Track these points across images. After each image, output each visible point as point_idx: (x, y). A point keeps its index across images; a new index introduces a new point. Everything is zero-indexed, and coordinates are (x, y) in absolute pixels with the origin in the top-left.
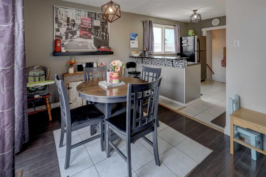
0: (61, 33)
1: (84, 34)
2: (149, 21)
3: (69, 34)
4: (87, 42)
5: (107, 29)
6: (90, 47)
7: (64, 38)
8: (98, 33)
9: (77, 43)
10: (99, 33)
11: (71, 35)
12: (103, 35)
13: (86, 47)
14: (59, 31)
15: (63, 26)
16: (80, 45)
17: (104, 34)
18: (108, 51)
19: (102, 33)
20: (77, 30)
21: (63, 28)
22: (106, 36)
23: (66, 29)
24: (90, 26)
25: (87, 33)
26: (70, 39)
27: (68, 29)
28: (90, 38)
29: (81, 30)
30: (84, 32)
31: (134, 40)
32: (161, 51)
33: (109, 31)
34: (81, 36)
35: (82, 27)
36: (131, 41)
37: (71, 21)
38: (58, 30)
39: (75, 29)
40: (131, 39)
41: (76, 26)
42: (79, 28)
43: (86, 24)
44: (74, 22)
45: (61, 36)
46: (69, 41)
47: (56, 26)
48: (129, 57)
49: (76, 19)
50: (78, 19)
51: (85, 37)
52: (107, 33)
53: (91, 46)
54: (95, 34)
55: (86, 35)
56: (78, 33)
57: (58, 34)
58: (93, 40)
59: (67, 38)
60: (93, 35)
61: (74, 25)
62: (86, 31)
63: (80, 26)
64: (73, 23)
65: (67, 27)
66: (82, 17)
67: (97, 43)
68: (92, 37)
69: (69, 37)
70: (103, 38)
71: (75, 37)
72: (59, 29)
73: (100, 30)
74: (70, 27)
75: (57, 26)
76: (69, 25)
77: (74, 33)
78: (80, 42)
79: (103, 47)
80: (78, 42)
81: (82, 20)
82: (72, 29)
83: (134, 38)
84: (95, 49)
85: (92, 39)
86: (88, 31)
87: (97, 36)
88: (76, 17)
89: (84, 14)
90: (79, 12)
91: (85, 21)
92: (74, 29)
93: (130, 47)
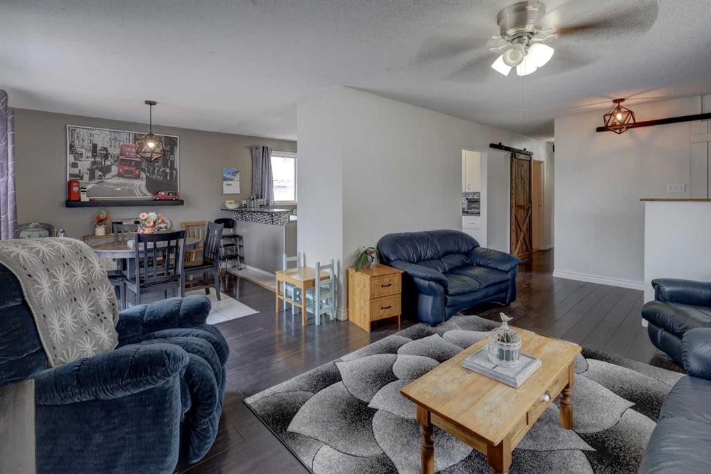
0: (80, 171)
1: (127, 172)
2: (263, 147)
3: (97, 171)
4: (133, 185)
5: (173, 162)
6: (137, 192)
7: (86, 177)
8: (154, 169)
9: (112, 186)
10: (157, 169)
11: (100, 173)
12: (164, 171)
13: (131, 193)
14: (77, 167)
15: (84, 159)
16: (119, 189)
17: (168, 171)
18: (172, 200)
19: (162, 169)
20: (112, 164)
21: (85, 162)
22: (171, 174)
23: (90, 163)
24: (138, 157)
25: (133, 169)
26: (99, 179)
27: (94, 163)
28: (138, 177)
29: (121, 164)
30: (126, 168)
31: (232, 180)
32: (293, 199)
33: (177, 166)
34: (119, 175)
35: (122, 160)
36: (224, 182)
37: (100, 150)
38: (74, 165)
39: (108, 163)
40: (225, 179)
41: (110, 158)
42: (115, 161)
43: (131, 154)
44: (107, 151)
45: (81, 175)
46: (97, 183)
47: (71, 158)
48: (222, 209)
49: (111, 146)
50: (115, 147)
51: (128, 175)
52: (172, 168)
53: (141, 191)
54: (149, 170)
55: (131, 172)
56: (115, 169)
57: (76, 171)
58: (145, 180)
59: (92, 177)
60: (145, 173)
61: (106, 156)
62: (130, 166)
63: (118, 157)
64: (105, 152)
65: (93, 160)
66: (121, 143)
67: (152, 185)
68: (143, 175)
69: (97, 176)
70: (165, 177)
71: (107, 176)
72: (77, 164)
73: (159, 164)
74: (98, 159)
75: (73, 158)
76: (96, 156)
77: (106, 170)
78: (118, 185)
79: (163, 193)
80: (114, 185)
81: (121, 147)
82: (103, 163)
83: (233, 177)
84: (149, 196)
85: (142, 179)
86: (135, 165)
87: (153, 173)
88: (109, 142)
89: (125, 137)
90: (117, 135)
91: (130, 150)
92: (106, 163)
93: (225, 192)
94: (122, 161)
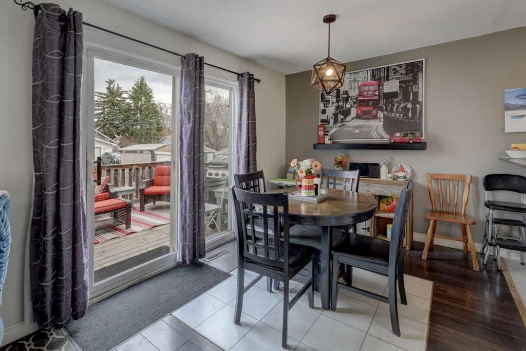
0: (327, 116)
1: (364, 113)
3: (339, 115)
4: (370, 127)
5: (416, 94)
6: (375, 134)
7: (332, 121)
8: (393, 105)
9: (351, 129)
10: (396, 105)
11: (342, 117)
12: (405, 108)
13: (368, 135)
14: (325, 113)
15: (330, 105)
16: (357, 131)
17: (409, 106)
19: (402, 105)
20: (352, 107)
21: (331, 108)
22: (414, 109)
23: (334, 108)
24: (375, 95)
25: (370, 109)
26: (341, 122)
27: (338, 108)
28: (375, 117)
29: (360, 105)
30: (364, 109)
33: (421, 98)
34: (358, 117)
35: (361, 101)
36: (507, 113)
37: (343, 94)
38: (324, 112)
39: (348, 106)
40: (508, 108)
41: (350, 101)
42: (354, 103)
43: (369, 93)
44: (348, 94)
45: (328, 120)
46: (340, 127)
47: (322, 106)
48: (499, 159)
49: (351, 89)
50: (354, 89)
51: (366, 116)
52: (415, 101)
53: (378, 133)
54: (387, 108)
55: (369, 113)
56: (354, 112)
57: (324, 117)
58: (382, 120)
59: (336, 122)
60: (382, 112)
61: (346, 100)
62: (368, 105)
63: (357, 99)
64: (346, 96)
65: (336, 105)
66: (360, 83)
67: (390, 125)
68: (381, 114)
69: (339, 119)
70: (406, 115)
71: (348, 118)
72: (325, 110)
73: (398, 99)
74: (341, 104)
75: (323, 105)
76: (339, 100)
77: (347, 113)
78: (357, 127)
79: (398, 134)
80: (353, 127)
81: (360, 88)
82: (344, 106)
84: (386, 139)
85: (380, 119)
86: (373, 105)
87: (392, 111)
88: (350, 85)
89: (364, 76)
90: (356, 76)
91: (367, 88)
92: (347, 106)
93: (506, 131)
94: (361, 103)
